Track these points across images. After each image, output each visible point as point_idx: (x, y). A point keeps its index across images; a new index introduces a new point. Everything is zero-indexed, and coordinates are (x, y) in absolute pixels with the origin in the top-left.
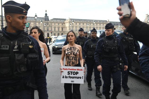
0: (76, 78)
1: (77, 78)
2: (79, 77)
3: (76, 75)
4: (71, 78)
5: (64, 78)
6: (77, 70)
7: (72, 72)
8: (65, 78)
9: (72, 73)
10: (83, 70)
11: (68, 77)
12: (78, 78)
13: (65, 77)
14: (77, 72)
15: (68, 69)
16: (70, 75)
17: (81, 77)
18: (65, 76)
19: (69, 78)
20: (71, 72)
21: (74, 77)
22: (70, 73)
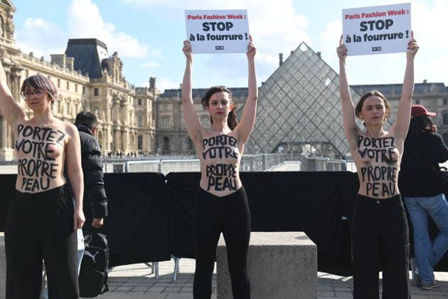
0: (387, 37)
1: (389, 38)
2: (396, 35)
3: (387, 28)
4: (371, 40)
5: (350, 42)
6: (387, 14)
7: (374, 22)
8: (354, 41)
9: (374, 25)
10: (406, 12)
11: (363, 39)
12: (392, 38)
13: (352, 40)
14: (387, 21)
15: (361, 16)
16: (369, 32)
17: (402, 35)
18: (354, 36)
19: (365, 40)
20: (371, 23)
21: (381, 36)
22: (368, 25)
